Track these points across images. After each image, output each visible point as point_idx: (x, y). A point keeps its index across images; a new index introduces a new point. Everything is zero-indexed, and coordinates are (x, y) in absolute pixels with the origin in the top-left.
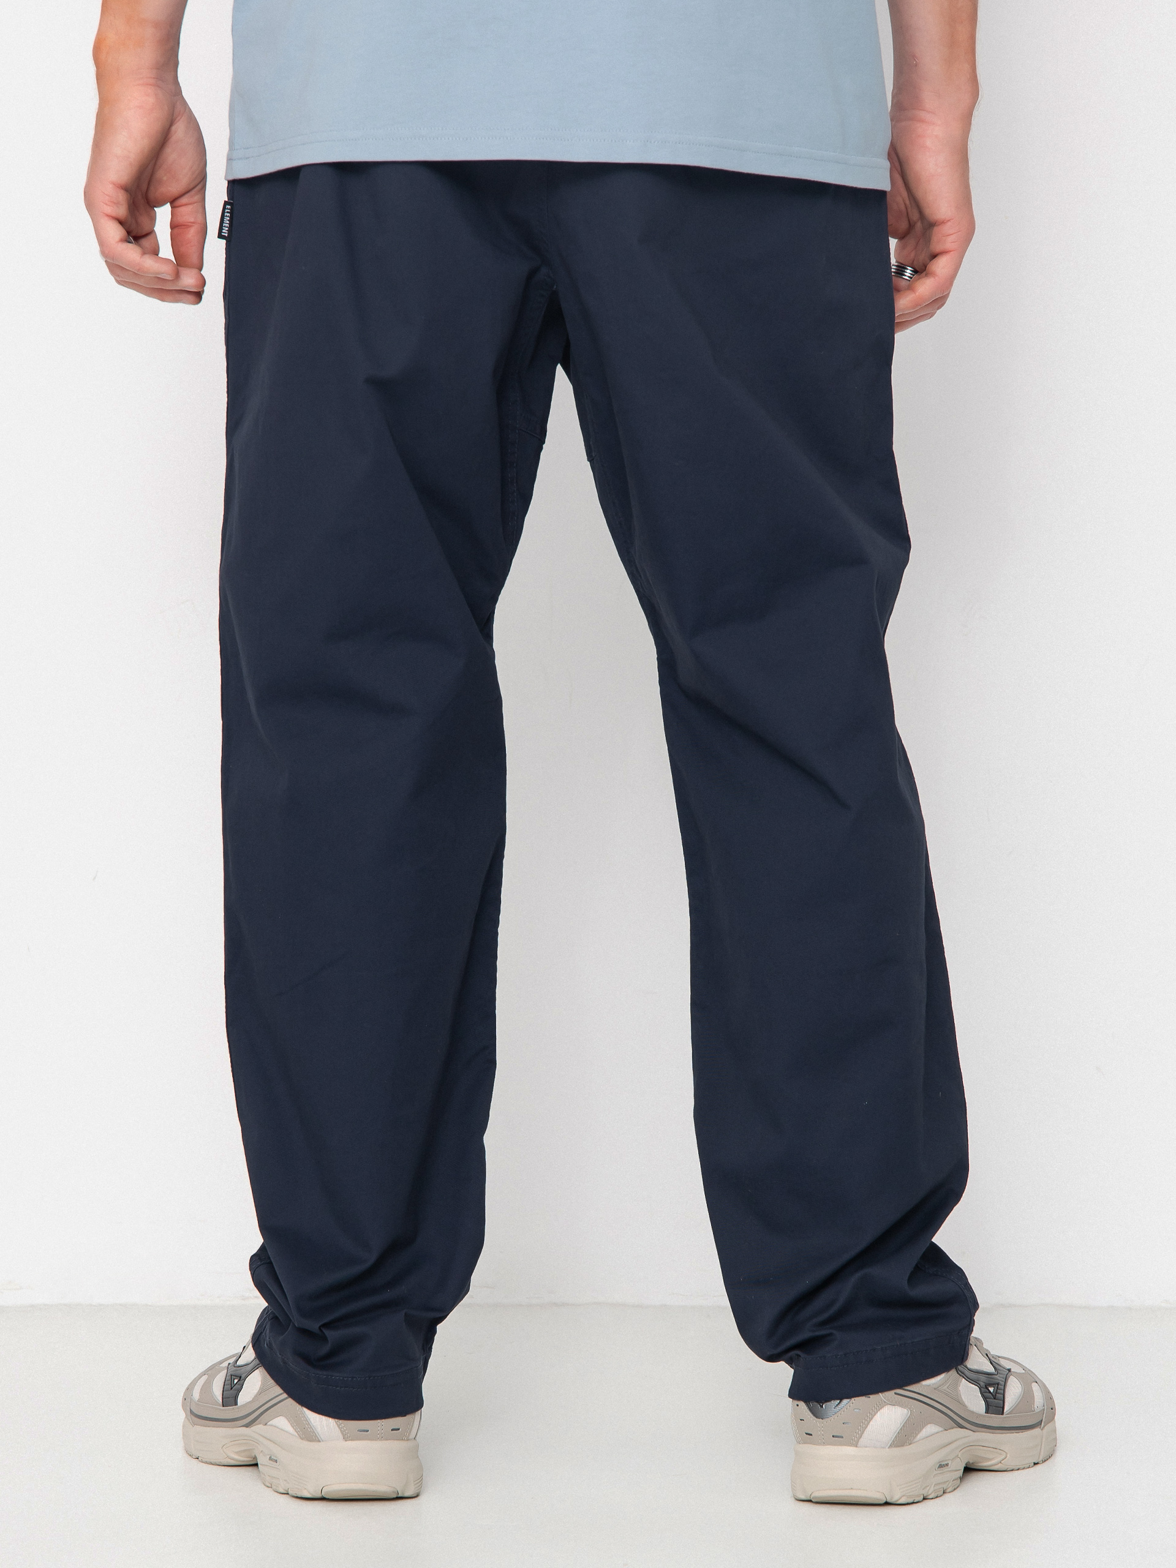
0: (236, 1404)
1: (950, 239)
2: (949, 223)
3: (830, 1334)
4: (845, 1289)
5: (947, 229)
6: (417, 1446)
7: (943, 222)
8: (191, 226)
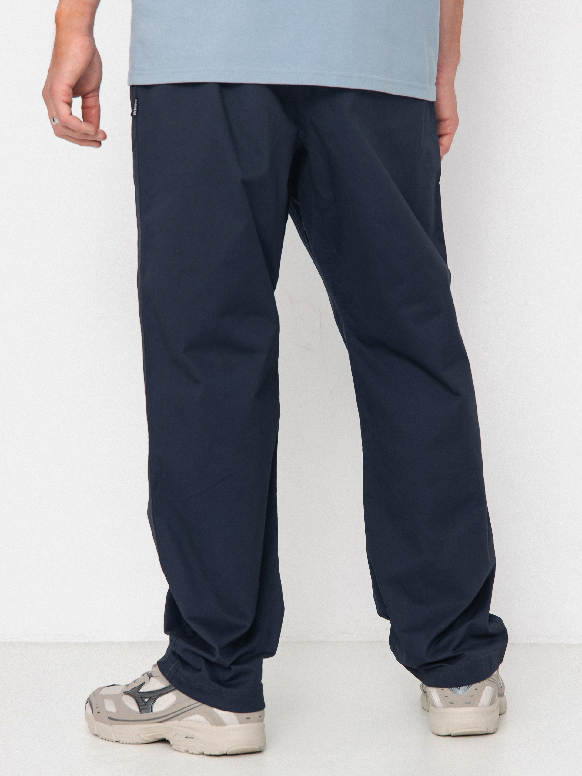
0: (152, 711)
1: (449, 128)
2: (449, 120)
3: (463, 654)
4: (461, 632)
5: (448, 123)
6: (264, 726)
7: (446, 120)
8: (93, 108)
